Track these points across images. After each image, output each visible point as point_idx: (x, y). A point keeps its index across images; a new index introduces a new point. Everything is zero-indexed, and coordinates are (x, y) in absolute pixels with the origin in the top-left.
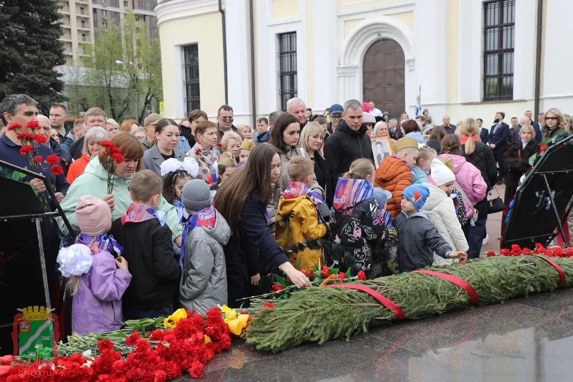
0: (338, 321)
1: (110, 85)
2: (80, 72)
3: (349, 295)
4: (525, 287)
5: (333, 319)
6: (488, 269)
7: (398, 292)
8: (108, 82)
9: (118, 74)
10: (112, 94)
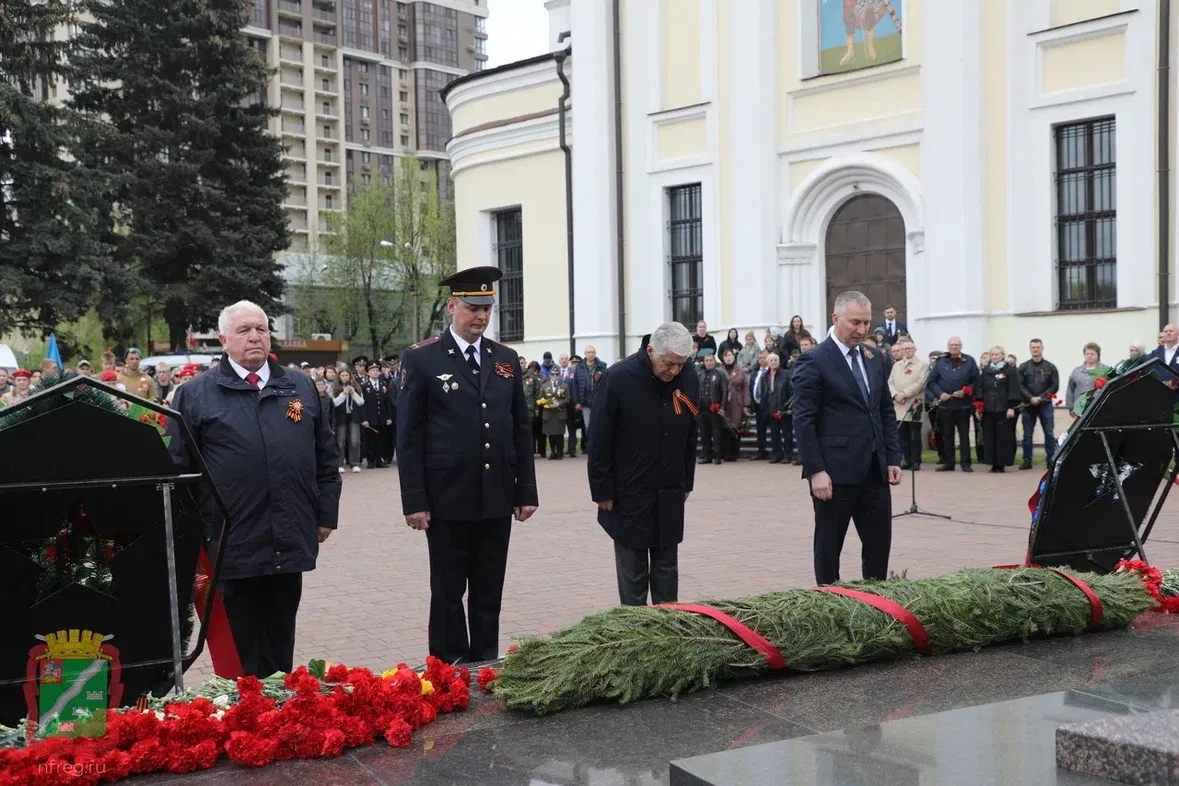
0: (657, 664)
1: (369, 285)
2: (318, 262)
3: (681, 622)
4: (1022, 623)
5: (648, 663)
6: (951, 589)
7: (774, 620)
8: (367, 280)
9: (384, 265)
10: (372, 302)
